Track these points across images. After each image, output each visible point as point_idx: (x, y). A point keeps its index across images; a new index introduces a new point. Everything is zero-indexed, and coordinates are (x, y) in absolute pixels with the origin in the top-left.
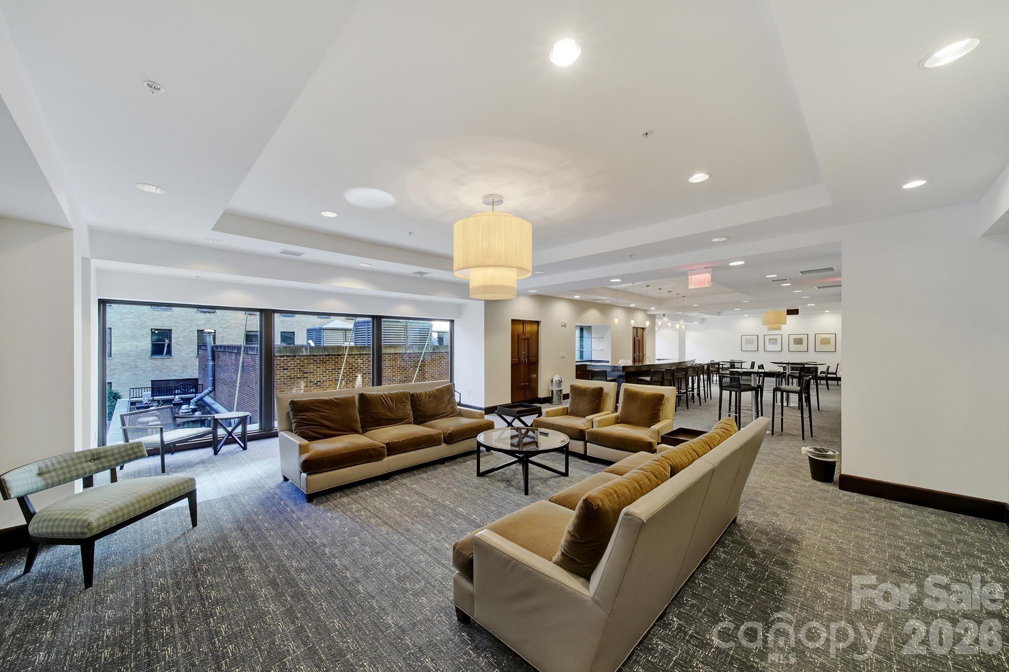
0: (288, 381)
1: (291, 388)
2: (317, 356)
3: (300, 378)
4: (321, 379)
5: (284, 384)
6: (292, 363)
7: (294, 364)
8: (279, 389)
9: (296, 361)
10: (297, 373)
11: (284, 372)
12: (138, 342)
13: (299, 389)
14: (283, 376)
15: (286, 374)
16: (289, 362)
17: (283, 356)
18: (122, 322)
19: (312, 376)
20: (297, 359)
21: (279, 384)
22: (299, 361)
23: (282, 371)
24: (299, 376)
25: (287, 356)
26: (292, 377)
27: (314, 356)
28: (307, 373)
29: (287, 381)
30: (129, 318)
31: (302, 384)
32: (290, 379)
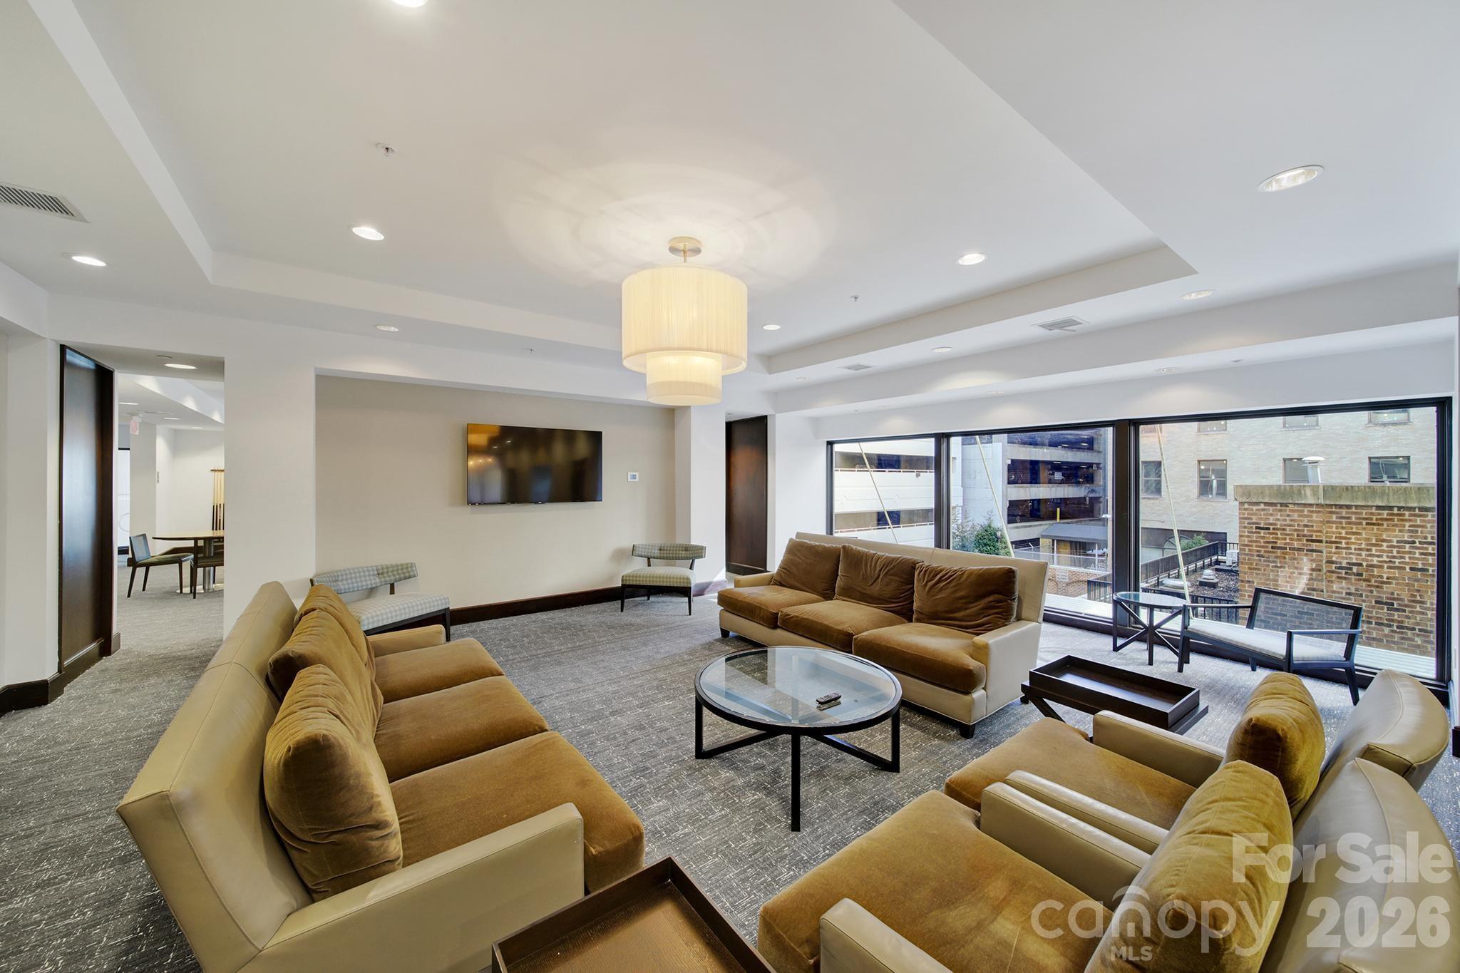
0: (1269, 552)
1: (1276, 567)
2: (1349, 507)
3: (1299, 550)
4: (1363, 560)
5: (1258, 556)
6: (1279, 517)
7: (1285, 520)
8: (1247, 564)
9: (1288, 516)
10: (1291, 539)
11: (1259, 533)
12: (1264, 478)
13: (1296, 571)
14: (1256, 542)
15: (1263, 538)
16: (1271, 515)
17: (1258, 503)
18: (1241, 451)
19: (1333, 550)
20: (1293, 511)
21: (1247, 555)
22: (1296, 515)
23: (1254, 530)
24: (1296, 544)
25: (1266, 504)
26: (1278, 545)
27: (1341, 506)
28: (1320, 541)
29: (1265, 552)
30: (1251, 445)
31: (1306, 564)
32: (1272, 547)
